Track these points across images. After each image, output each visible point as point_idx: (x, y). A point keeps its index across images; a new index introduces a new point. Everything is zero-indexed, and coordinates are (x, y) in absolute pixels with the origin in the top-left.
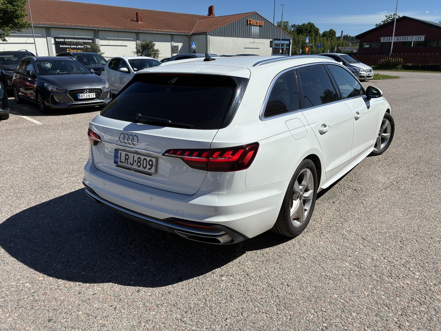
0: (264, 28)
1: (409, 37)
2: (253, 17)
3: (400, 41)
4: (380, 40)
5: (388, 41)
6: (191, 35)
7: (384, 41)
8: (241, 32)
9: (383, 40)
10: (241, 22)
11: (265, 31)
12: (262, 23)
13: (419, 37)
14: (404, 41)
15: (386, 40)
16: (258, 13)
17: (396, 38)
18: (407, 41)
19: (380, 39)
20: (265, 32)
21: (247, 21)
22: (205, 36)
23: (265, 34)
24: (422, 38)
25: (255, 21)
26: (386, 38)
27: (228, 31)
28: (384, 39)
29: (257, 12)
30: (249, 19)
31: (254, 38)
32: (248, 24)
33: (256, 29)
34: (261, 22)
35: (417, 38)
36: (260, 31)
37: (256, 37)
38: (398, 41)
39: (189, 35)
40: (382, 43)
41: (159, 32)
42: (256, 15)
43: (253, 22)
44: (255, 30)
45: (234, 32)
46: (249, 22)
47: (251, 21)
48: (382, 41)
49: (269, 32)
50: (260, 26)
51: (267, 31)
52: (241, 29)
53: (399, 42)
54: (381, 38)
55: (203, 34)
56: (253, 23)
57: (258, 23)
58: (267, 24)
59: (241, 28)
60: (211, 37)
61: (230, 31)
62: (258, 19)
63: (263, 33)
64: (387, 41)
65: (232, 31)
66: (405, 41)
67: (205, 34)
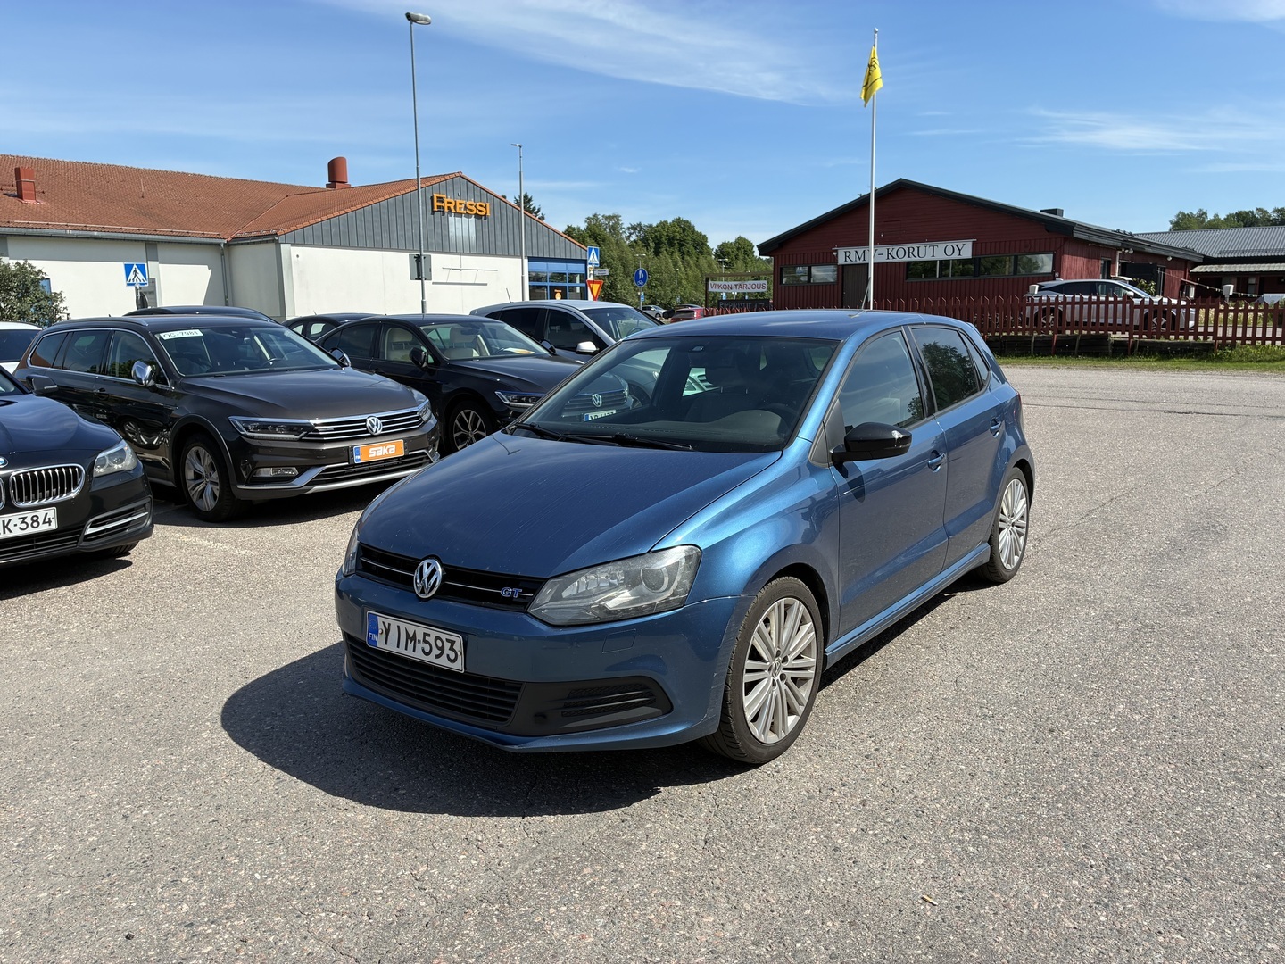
0: (492, 222)
1: (922, 246)
2: (451, 188)
3: (897, 260)
4: (836, 258)
5: (861, 261)
6: (228, 245)
7: (849, 262)
8: (409, 234)
9: (846, 256)
10: (407, 204)
11: (498, 232)
12: (485, 208)
13: (953, 245)
14: (909, 259)
15: (853, 256)
16: (468, 177)
17: (883, 250)
18: (918, 259)
19: (835, 254)
20: (499, 238)
21: (432, 198)
22: (272, 246)
23: (499, 243)
24: (966, 250)
25: (458, 201)
26: (853, 251)
27: (361, 231)
28: (848, 254)
29: (464, 174)
30: (436, 195)
31: (460, 254)
32: (436, 209)
33: (465, 226)
34: (478, 204)
35: (949, 250)
36: (479, 231)
37: (467, 251)
38: (891, 260)
39: (219, 245)
40: (843, 266)
41: (91, 233)
42: (460, 182)
43: (450, 203)
44: (462, 228)
45: (386, 234)
46: (436, 204)
47: (446, 200)
48: (841, 261)
49: (511, 237)
50: (477, 216)
51: (505, 232)
52: (408, 227)
53: (896, 263)
54: (836, 251)
55: (267, 242)
56: (452, 206)
57: (468, 206)
58: (503, 212)
59: (408, 220)
60: (296, 250)
61: (370, 233)
62: (471, 194)
63: (492, 239)
64: (859, 262)
65: (377, 231)
66: (913, 259)
67: (273, 241)
